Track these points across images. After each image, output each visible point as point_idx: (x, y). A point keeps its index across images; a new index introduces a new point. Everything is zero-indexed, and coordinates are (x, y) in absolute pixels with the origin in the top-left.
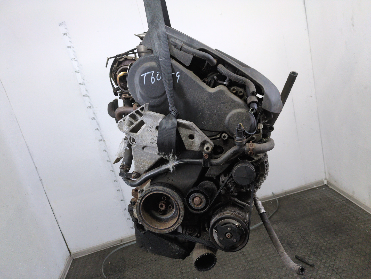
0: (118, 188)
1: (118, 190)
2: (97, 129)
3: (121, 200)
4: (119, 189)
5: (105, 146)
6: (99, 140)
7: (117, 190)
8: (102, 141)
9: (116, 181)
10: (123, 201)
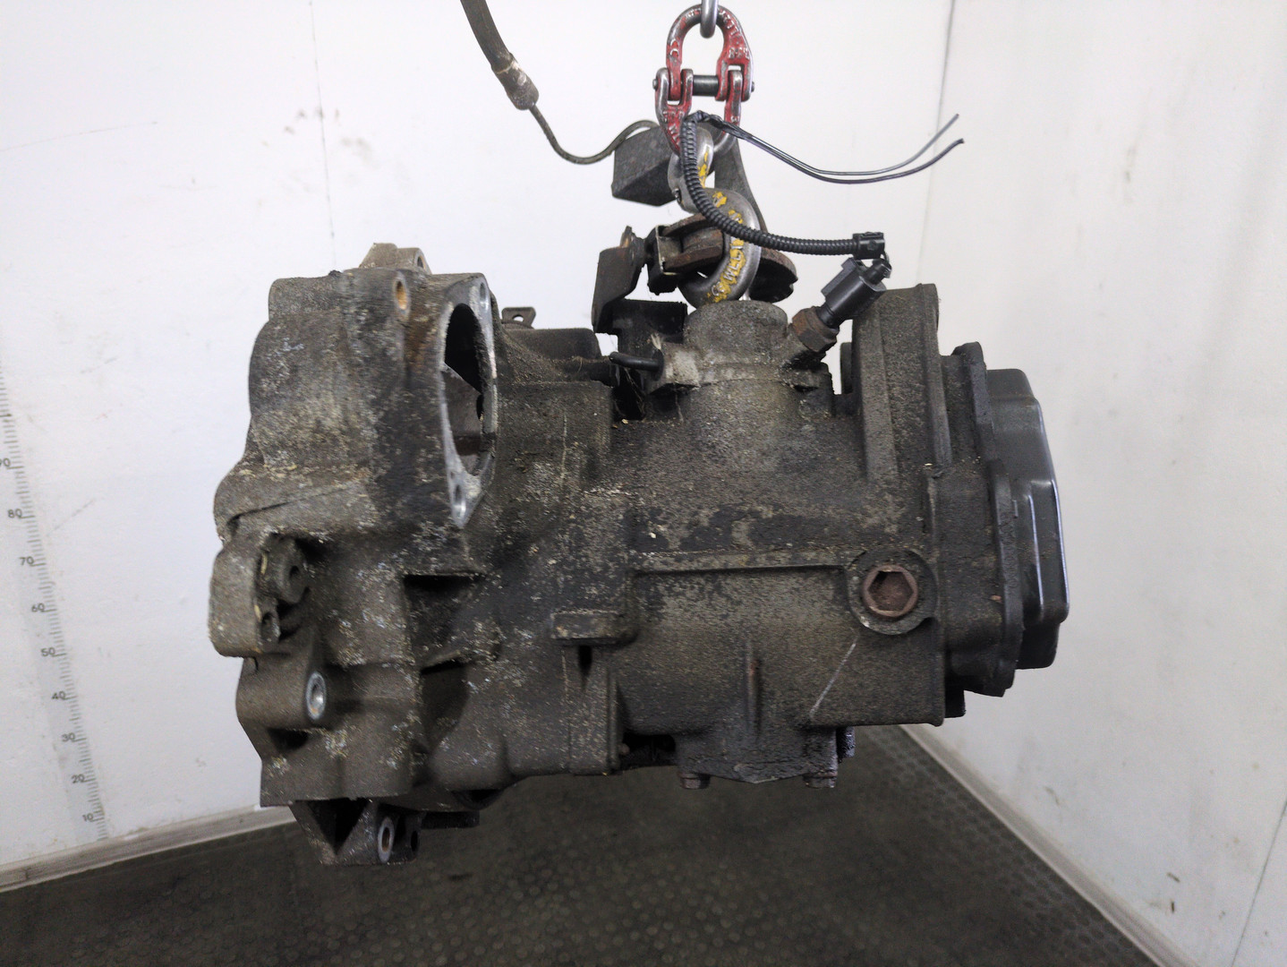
0: (49, 643)
1: (48, 652)
3: (55, 697)
4: (53, 645)
5: (12, 442)
7: (43, 651)
9: (43, 611)
10: (63, 698)
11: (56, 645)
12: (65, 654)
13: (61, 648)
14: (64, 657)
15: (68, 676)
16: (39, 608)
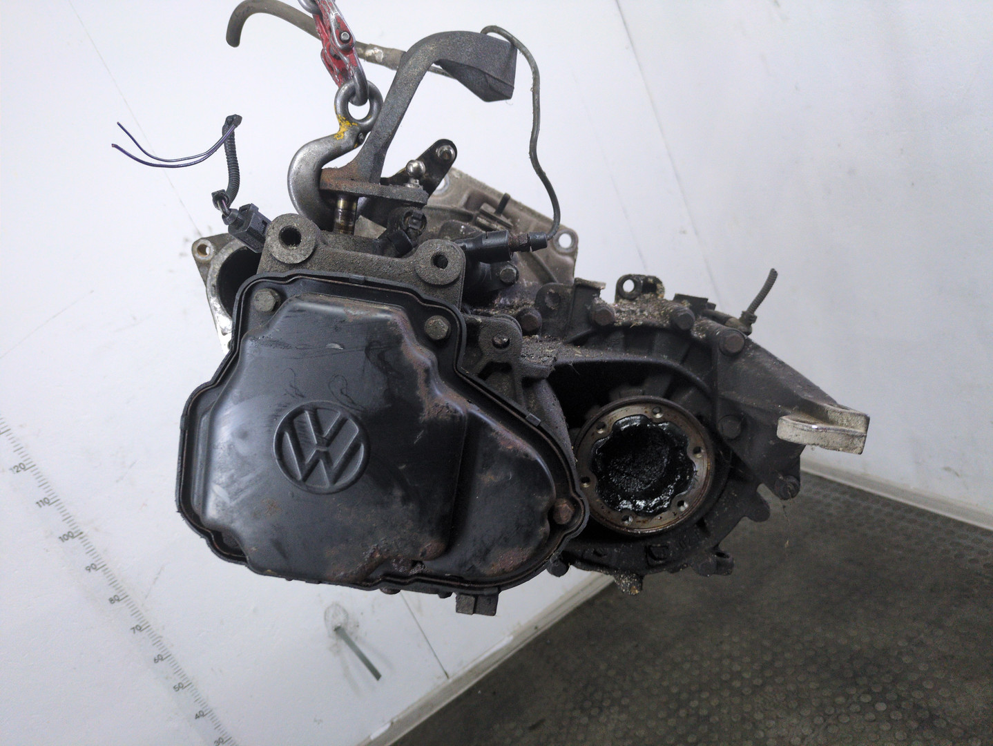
0: (177, 680)
1: (178, 688)
2: (44, 502)
3: (197, 717)
4: (179, 680)
5: (91, 551)
6: (61, 536)
7: (174, 687)
8: (73, 537)
9: (162, 659)
10: (203, 715)
11: (182, 679)
12: (190, 684)
13: (185, 681)
14: (190, 686)
15: (200, 698)
16: (159, 659)
